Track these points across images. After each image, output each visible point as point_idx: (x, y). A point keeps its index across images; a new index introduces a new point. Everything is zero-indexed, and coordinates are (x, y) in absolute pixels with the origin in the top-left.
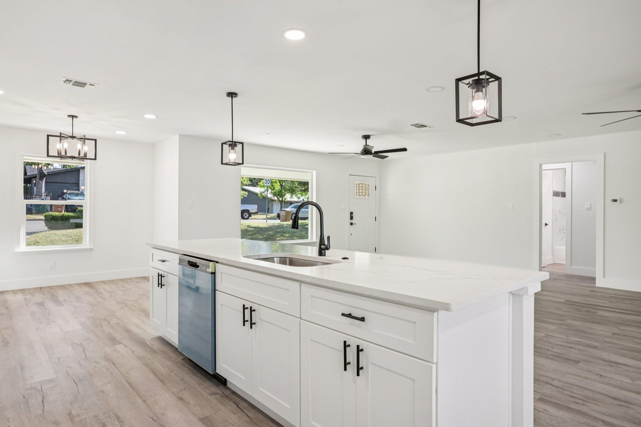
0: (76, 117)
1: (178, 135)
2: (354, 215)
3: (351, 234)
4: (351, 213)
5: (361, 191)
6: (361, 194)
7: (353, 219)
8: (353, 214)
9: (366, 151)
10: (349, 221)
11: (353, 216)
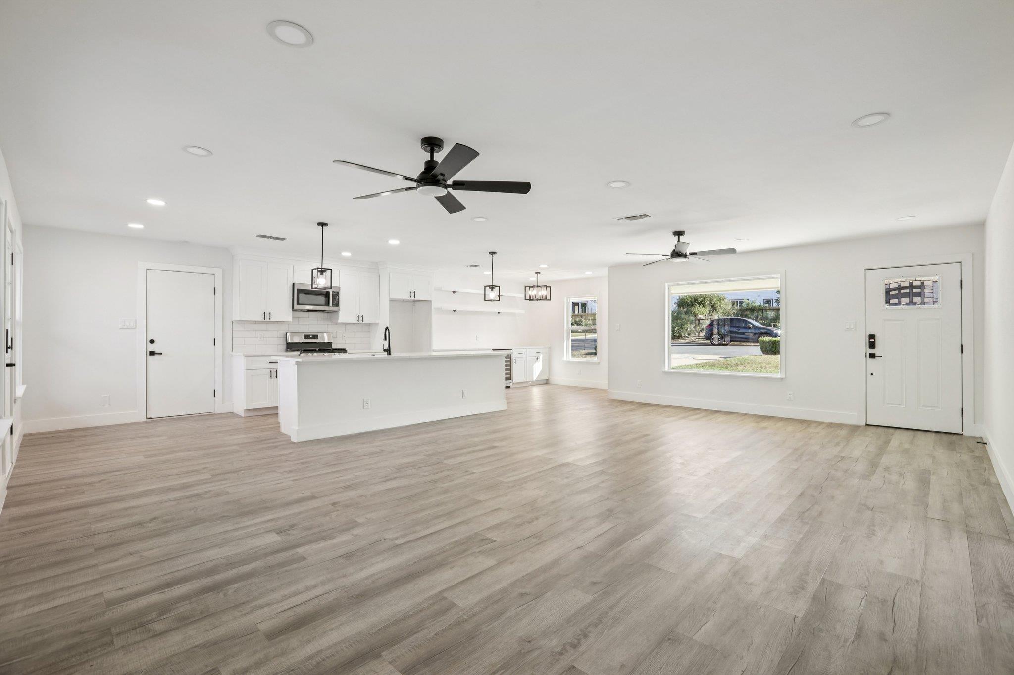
0: (539, 273)
1: (608, 268)
2: (878, 342)
3: (873, 375)
4: (872, 337)
7: (875, 348)
8: (875, 339)
11: (875, 342)
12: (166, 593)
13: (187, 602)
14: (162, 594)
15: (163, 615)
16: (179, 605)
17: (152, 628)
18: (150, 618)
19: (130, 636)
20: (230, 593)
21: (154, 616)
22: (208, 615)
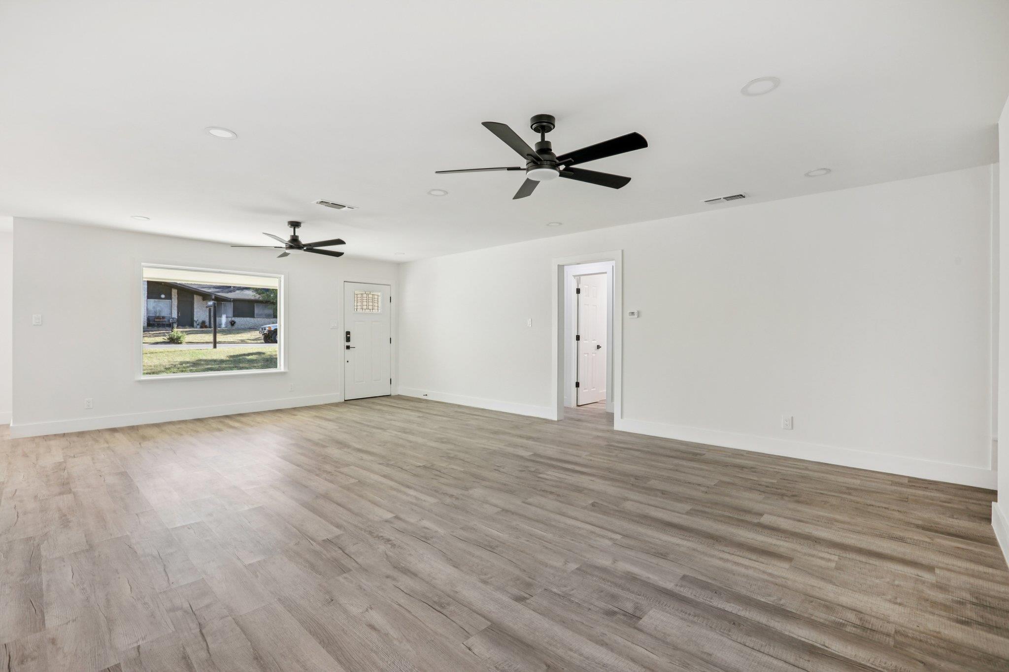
1: (12, 218)
2: (352, 336)
3: (348, 362)
4: (348, 333)
5: (365, 303)
6: (365, 307)
7: (350, 341)
8: (350, 334)
9: (295, 243)
10: (343, 343)
11: (349, 337)
12: (822, 643)
13: (812, 618)
14: (827, 645)
15: (841, 623)
16: (822, 621)
17: (857, 620)
18: (854, 629)
19: (879, 627)
20: (775, 598)
21: (849, 628)
22: (810, 596)
